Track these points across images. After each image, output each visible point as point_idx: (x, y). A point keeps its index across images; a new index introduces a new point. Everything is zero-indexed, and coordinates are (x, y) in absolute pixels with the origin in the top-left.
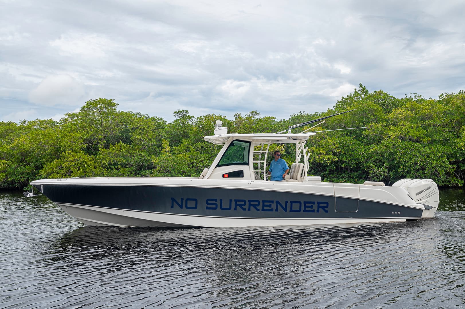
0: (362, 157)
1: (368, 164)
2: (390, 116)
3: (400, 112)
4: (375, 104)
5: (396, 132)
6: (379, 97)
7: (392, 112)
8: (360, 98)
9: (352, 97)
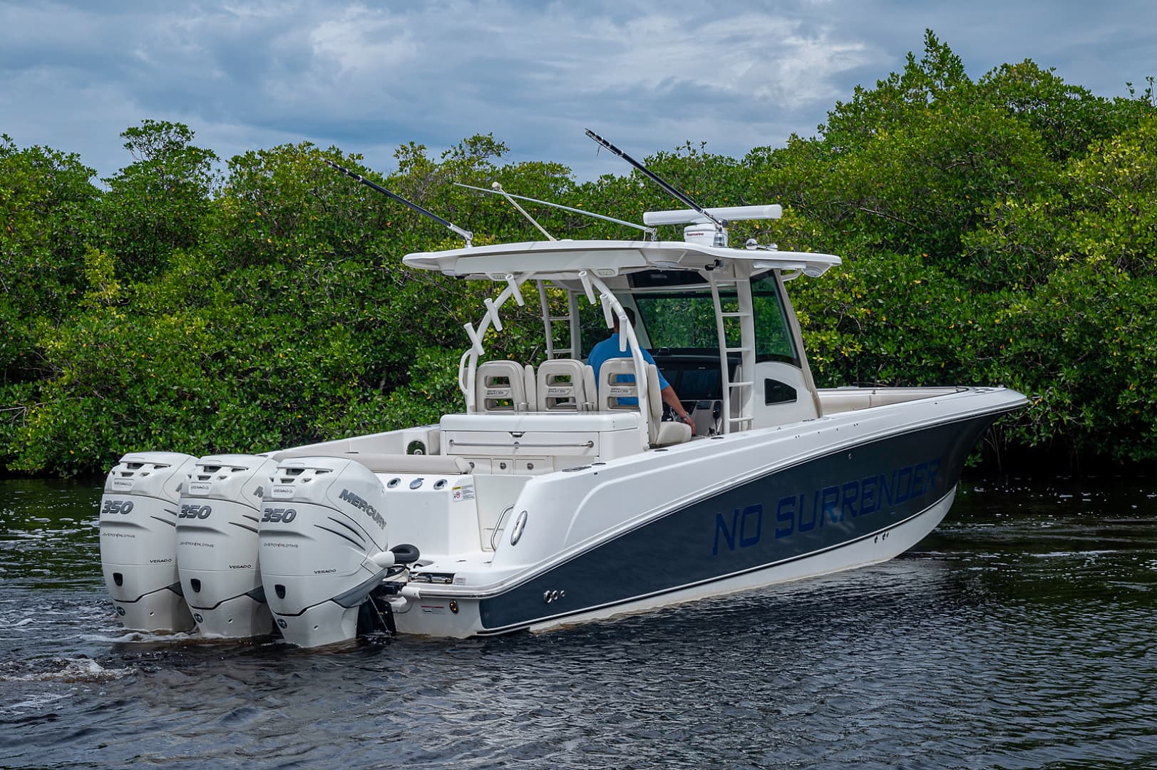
0: (965, 340)
1: (992, 371)
2: (1078, 169)
3: (1124, 153)
4: (1014, 120)
5: (1106, 236)
6: (1024, 89)
7: (1087, 155)
8: (930, 93)
9: (896, 88)
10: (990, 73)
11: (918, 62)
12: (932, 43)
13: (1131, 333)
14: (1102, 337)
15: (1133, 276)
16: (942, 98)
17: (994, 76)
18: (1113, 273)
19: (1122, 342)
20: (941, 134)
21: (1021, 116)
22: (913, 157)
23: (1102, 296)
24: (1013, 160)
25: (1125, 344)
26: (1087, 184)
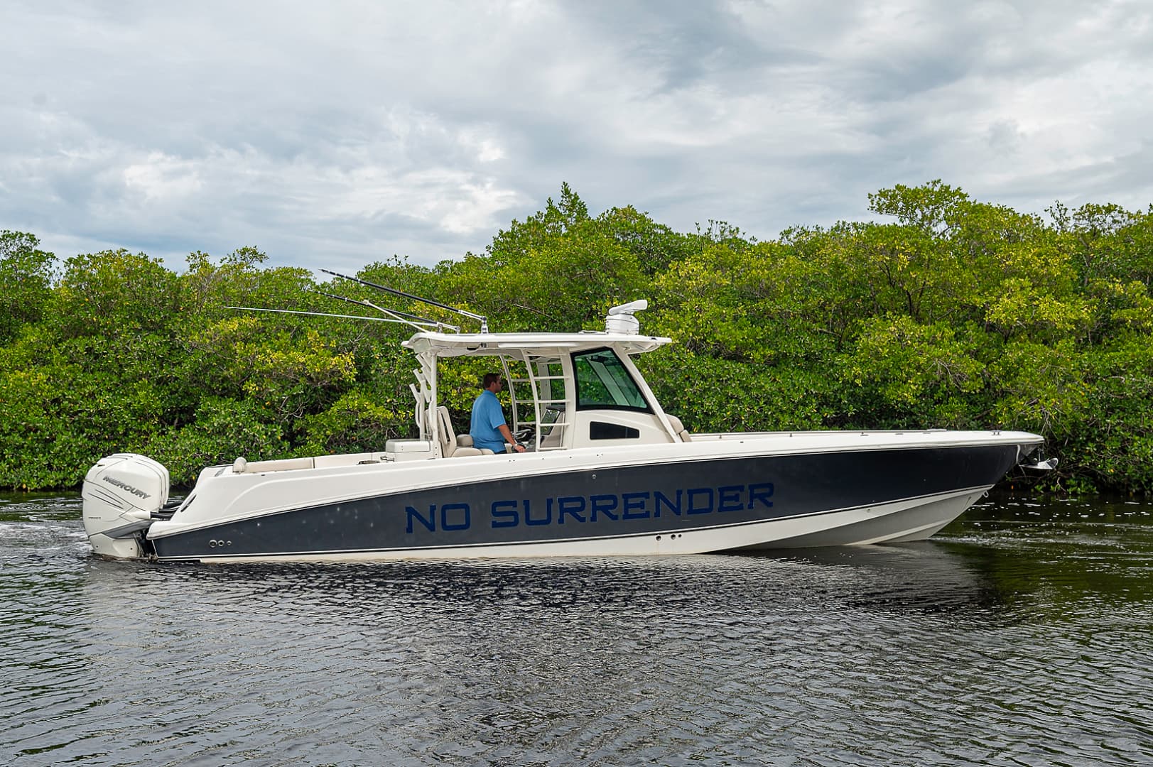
2: (662, 280)
3: (693, 271)
4: (619, 246)
5: (679, 327)
6: (627, 225)
7: (668, 271)
8: (564, 226)
9: (541, 222)
10: (604, 214)
11: (556, 204)
12: (566, 192)
13: (695, 393)
14: (676, 396)
15: (697, 354)
16: (572, 230)
17: (606, 215)
18: (683, 352)
19: (689, 399)
20: (570, 255)
21: (624, 244)
22: (551, 269)
23: (676, 368)
24: (618, 274)
25: (691, 400)
26: (667, 290)
